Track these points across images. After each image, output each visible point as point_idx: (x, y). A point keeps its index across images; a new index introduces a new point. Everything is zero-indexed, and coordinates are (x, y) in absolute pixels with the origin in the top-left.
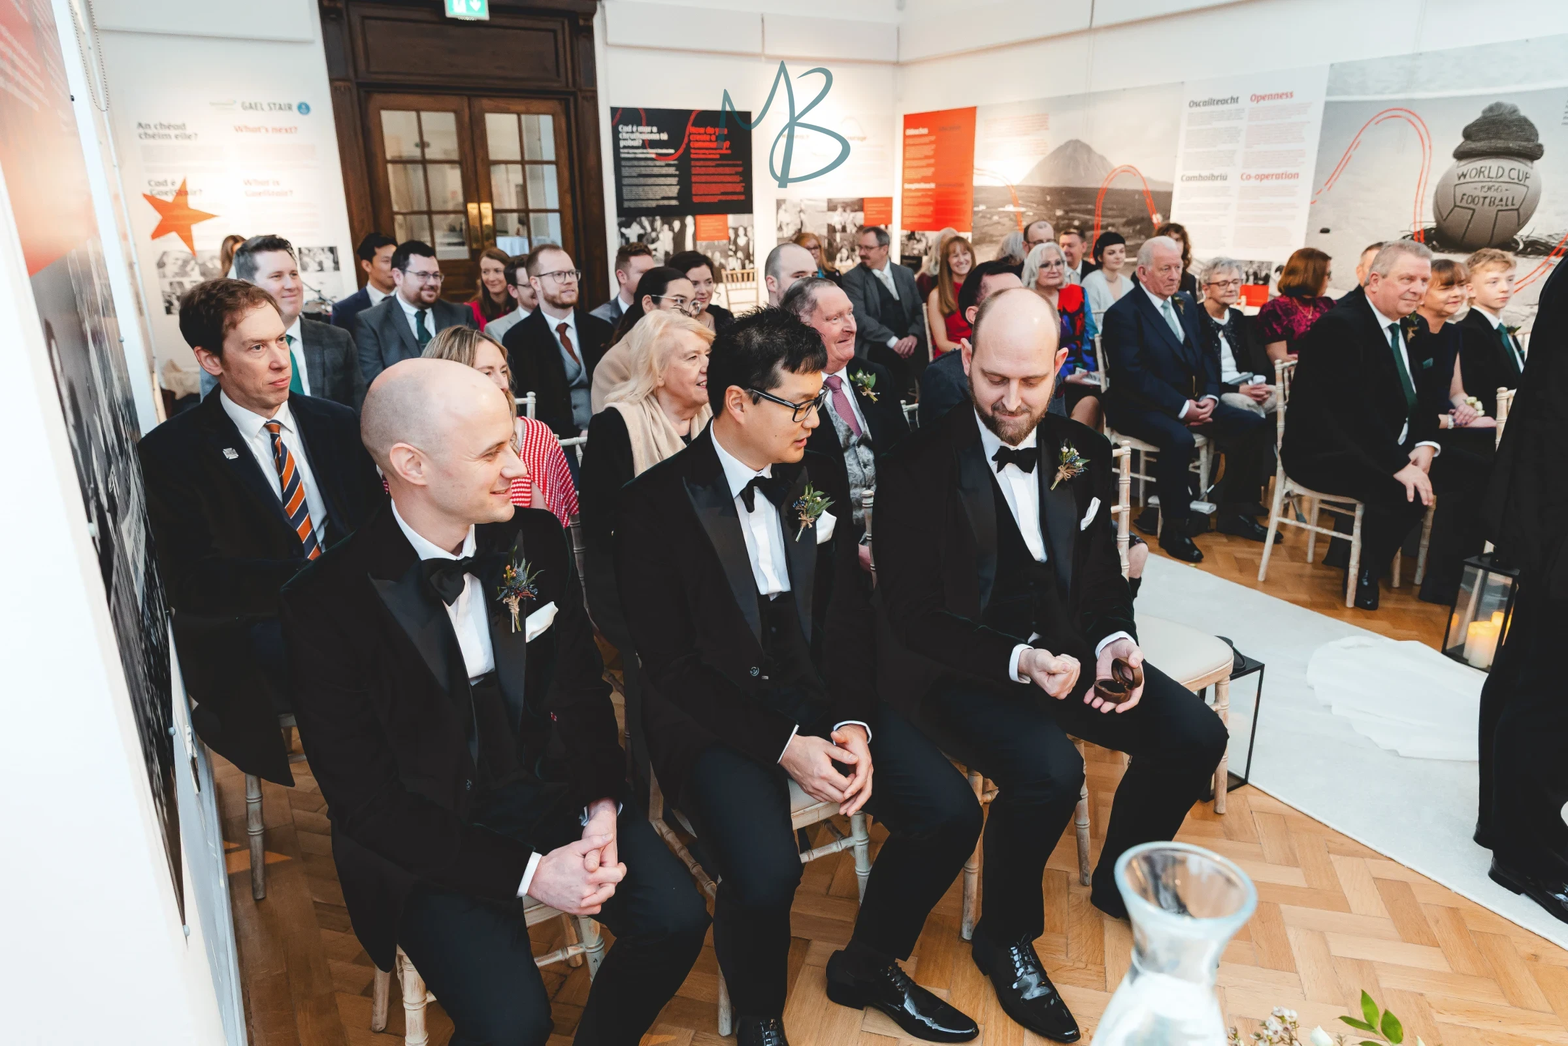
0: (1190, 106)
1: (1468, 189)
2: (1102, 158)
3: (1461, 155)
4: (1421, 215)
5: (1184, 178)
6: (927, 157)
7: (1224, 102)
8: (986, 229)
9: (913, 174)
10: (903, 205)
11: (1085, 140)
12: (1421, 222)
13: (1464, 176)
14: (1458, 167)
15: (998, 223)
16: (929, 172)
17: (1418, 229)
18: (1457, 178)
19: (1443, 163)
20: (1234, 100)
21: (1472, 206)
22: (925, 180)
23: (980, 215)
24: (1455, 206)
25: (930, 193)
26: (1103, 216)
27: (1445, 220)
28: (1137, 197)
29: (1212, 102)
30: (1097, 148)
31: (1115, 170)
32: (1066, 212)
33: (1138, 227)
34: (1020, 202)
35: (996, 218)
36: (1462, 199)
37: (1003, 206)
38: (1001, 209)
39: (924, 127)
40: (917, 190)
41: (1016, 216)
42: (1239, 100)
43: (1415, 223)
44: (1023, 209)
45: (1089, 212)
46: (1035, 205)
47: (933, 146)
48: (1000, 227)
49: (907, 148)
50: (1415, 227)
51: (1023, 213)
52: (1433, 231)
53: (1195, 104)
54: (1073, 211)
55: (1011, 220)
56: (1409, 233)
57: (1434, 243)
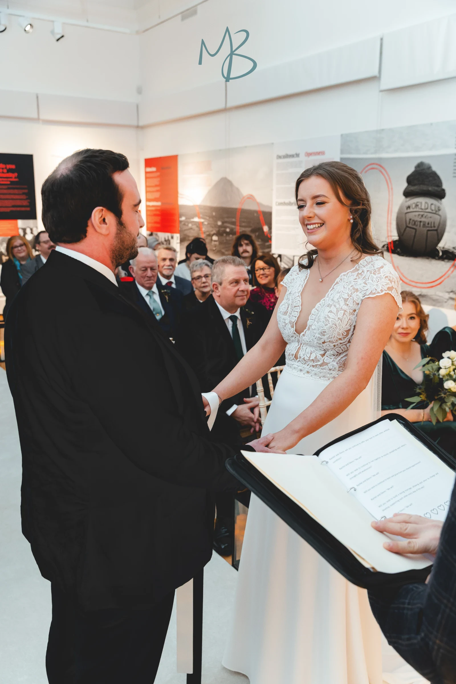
0: (277, 158)
1: (411, 216)
2: (238, 189)
3: (407, 194)
4: (391, 231)
5: (277, 204)
6: (156, 186)
7: (292, 156)
8: (186, 232)
9: (151, 196)
10: (147, 215)
11: (230, 178)
12: (391, 236)
13: (409, 207)
14: (406, 202)
15: (191, 229)
16: (157, 195)
17: (390, 241)
18: (405, 209)
19: (399, 199)
20: (298, 155)
21: (414, 227)
22: (156, 200)
23: (183, 223)
24: (407, 227)
25: (159, 208)
26: (240, 226)
27: (403, 235)
28: (255, 215)
29: (287, 156)
30: (235, 184)
31: (244, 197)
32: (223, 223)
33: (257, 234)
34: (201, 216)
35: (190, 225)
36: (410, 222)
37: (193, 218)
38: (192, 220)
39: (154, 166)
40: (153, 206)
41: (199, 224)
42: (300, 155)
43: (388, 236)
44: (202, 220)
45: (233, 223)
46: (208, 218)
47: (158, 179)
48: (192, 231)
49: (147, 180)
50: (388, 239)
51: (202, 223)
52: (397, 243)
53: (279, 157)
54: (226, 222)
55: (197, 227)
56: (386, 243)
57: (399, 250)
